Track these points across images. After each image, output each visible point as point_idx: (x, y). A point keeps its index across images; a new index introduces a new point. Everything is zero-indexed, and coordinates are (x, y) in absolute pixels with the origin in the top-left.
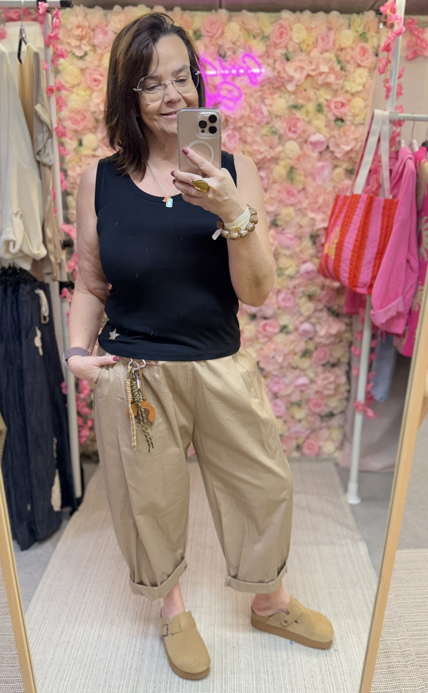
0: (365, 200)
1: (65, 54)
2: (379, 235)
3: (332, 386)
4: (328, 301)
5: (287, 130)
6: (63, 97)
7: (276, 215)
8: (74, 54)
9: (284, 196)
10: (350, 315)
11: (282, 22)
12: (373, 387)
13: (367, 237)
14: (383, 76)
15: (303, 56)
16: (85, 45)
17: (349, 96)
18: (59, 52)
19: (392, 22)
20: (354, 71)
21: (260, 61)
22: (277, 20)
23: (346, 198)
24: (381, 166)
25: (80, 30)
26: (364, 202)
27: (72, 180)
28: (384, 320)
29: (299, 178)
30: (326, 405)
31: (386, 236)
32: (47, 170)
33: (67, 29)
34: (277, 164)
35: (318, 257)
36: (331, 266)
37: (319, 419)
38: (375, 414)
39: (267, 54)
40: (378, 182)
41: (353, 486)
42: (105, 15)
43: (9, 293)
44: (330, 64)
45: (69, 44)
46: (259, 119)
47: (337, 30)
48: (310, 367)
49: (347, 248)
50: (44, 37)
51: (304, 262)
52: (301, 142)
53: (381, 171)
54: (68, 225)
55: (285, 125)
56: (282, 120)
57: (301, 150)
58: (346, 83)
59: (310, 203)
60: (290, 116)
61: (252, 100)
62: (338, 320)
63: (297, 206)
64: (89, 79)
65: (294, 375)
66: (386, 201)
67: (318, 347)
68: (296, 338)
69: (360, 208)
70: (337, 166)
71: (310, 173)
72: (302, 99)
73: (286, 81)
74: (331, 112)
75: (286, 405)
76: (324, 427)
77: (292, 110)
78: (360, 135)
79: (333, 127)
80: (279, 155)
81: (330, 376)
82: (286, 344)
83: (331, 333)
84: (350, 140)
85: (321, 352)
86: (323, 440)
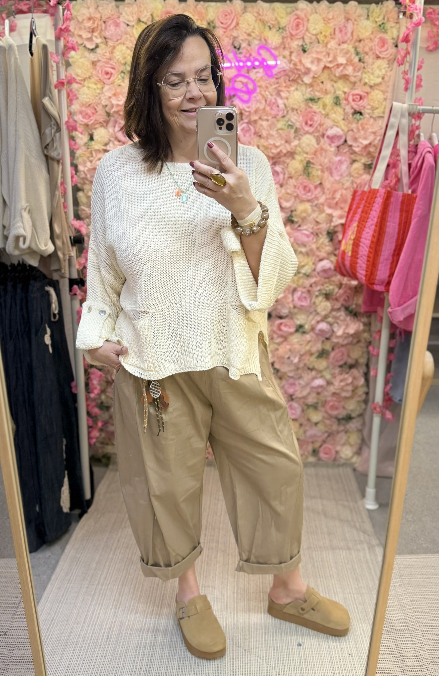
0: (383, 194)
1: (76, 47)
2: (397, 230)
3: (350, 388)
4: (345, 300)
5: (304, 124)
6: (74, 90)
7: (292, 211)
8: (85, 46)
9: (301, 192)
10: (369, 314)
11: (298, 12)
12: (391, 388)
14: (402, 68)
15: (320, 48)
16: (96, 37)
17: (367, 89)
18: (70, 45)
19: (411, 12)
20: (373, 63)
21: (276, 53)
22: (293, 11)
23: (363, 192)
24: (400, 161)
25: (91, 22)
26: (382, 197)
27: (83, 175)
28: (401, 318)
29: (316, 172)
30: (344, 408)
31: (404, 233)
32: (55, 164)
33: (78, 21)
34: (293, 158)
35: (335, 255)
36: (347, 263)
37: (337, 422)
38: (393, 416)
39: (283, 46)
40: (396, 176)
41: (371, 491)
42: (117, 7)
43: (19, 290)
44: (348, 55)
45: (80, 36)
46: (274, 112)
47: (355, 20)
48: (327, 368)
49: (364, 244)
50: (55, 29)
51: (321, 260)
52: (318, 136)
53: (400, 165)
54: (78, 221)
55: (301, 118)
56: (298, 113)
57: (318, 144)
58: (364, 75)
59: (327, 199)
60: (306, 109)
61: (267, 93)
62: (356, 320)
63: (314, 201)
64: (100, 71)
65: (310, 377)
66: (404, 195)
67: (335, 348)
68: (312, 338)
69: (378, 203)
70: (355, 161)
71: (327, 168)
72: (320, 91)
73: (303, 73)
74: (350, 104)
75: (302, 408)
76: (342, 431)
77: (309, 103)
78: (379, 128)
79: (351, 121)
80: (295, 149)
81: (348, 377)
82: (302, 345)
83: (348, 334)
84: (369, 134)
85: (339, 353)
86: (340, 444)
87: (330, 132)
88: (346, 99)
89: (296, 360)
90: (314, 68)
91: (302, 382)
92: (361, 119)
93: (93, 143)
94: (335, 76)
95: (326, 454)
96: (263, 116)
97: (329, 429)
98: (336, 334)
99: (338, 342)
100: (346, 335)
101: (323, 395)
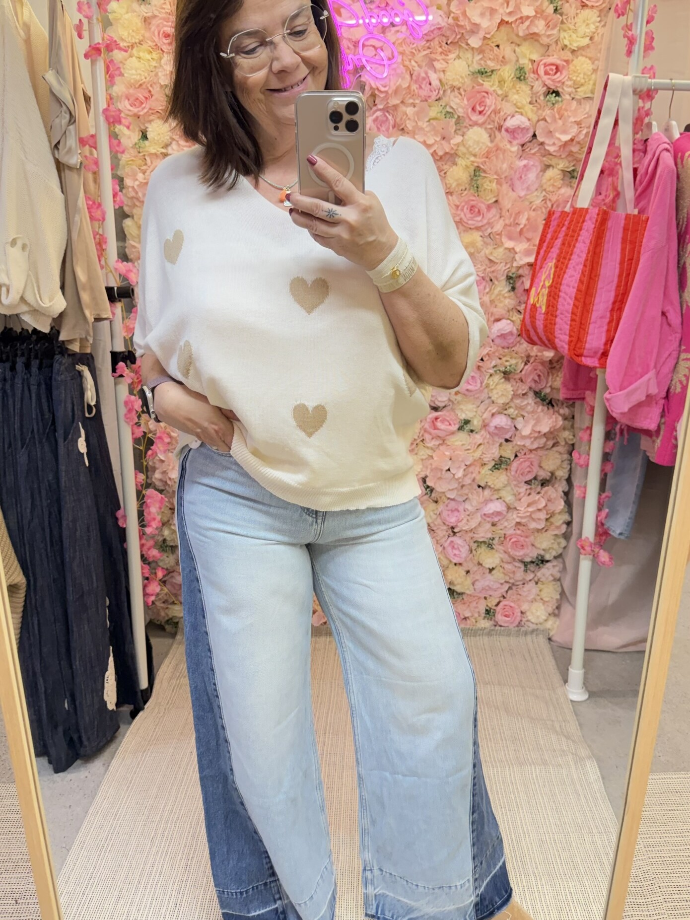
0: (595, 216)
2: (616, 272)
3: (543, 515)
4: (534, 381)
5: (470, 110)
6: (115, 61)
9: (465, 215)
10: (571, 402)
12: (607, 516)
13: (597, 276)
14: (623, 19)
17: (567, 55)
20: (577, 14)
23: (563, 213)
24: (620, 164)
26: (594, 220)
27: (132, 194)
28: (625, 408)
29: (489, 185)
30: (533, 545)
31: (628, 275)
34: (455, 164)
35: (519, 312)
36: (540, 324)
37: (522, 568)
38: (611, 558)
40: (615, 189)
41: (576, 672)
43: (34, 369)
44: (538, 3)
46: (423, 93)
48: (507, 485)
49: (566, 293)
51: (498, 320)
52: (491, 128)
53: (620, 172)
54: (125, 263)
55: (466, 102)
56: (460, 94)
57: (492, 141)
58: (562, 34)
59: (506, 225)
60: (473, 87)
61: (413, 63)
62: (551, 411)
63: (486, 230)
64: (156, 33)
65: (481, 499)
66: (628, 217)
67: (518, 454)
68: (484, 439)
69: (587, 231)
70: (548, 166)
71: (506, 177)
72: (494, 60)
73: (467, 32)
74: (540, 79)
75: (469, 546)
76: (530, 580)
77: (477, 77)
78: (586, 116)
79: (542, 105)
80: (457, 150)
81: (539, 499)
82: (468, 450)
83: (539, 432)
84: (570, 125)
85: (525, 461)
86: (528, 601)
87: (511, 123)
88: (535, 72)
89: (460, 474)
90: (485, 23)
91: (468, 506)
92: (557, 102)
93: (146, 142)
94: (517, 35)
95: (506, 616)
96: (407, 99)
97: (510, 578)
98: (521, 434)
99: (524, 446)
100: (536, 435)
101: (501, 527)
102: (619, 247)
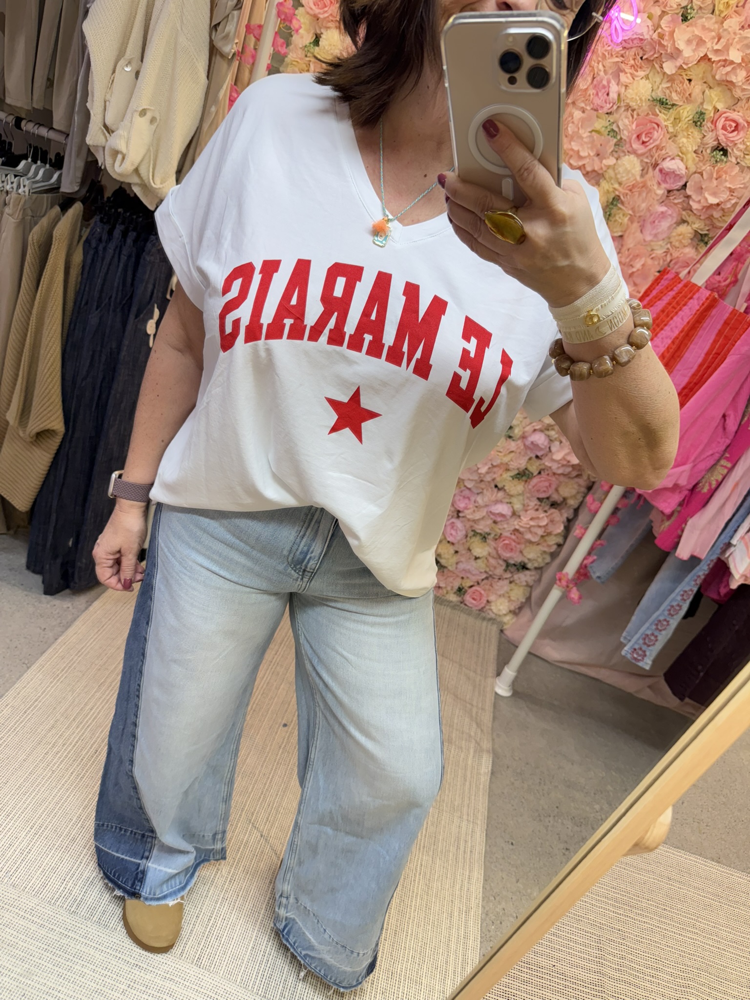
0: (705, 297)
2: (699, 361)
3: (540, 532)
5: (635, 136)
15: (710, 22)
23: (677, 278)
30: (521, 552)
34: (598, 184)
37: (504, 566)
38: (580, 596)
41: (510, 671)
46: (598, 101)
48: (522, 494)
57: (642, 176)
60: (648, 114)
66: (734, 312)
67: (542, 473)
68: (517, 448)
69: (690, 309)
70: (684, 221)
71: (640, 217)
72: (680, 94)
73: (666, 54)
74: (714, 131)
75: (467, 532)
76: (506, 579)
77: (656, 105)
78: (742, 186)
79: (706, 158)
80: (606, 171)
81: (543, 517)
82: (500, 452)
83: (569, 462)
84: (722, 189)
85: (545, 481)
86: (496, 594)
87: (668, 165)
88: (714, 122)
89: (483, 470)
90: (689, 53)
91: (479, 499)
92: (722, 160)
93: (317, 48)
94: (714, 77)
95: (474, 599)
96: (579, 101)
97: (490, 570)
98: (552, 455)
99: (550, 467)
100: (565, 463)
101: (500, 527)
102: (713, 337)
